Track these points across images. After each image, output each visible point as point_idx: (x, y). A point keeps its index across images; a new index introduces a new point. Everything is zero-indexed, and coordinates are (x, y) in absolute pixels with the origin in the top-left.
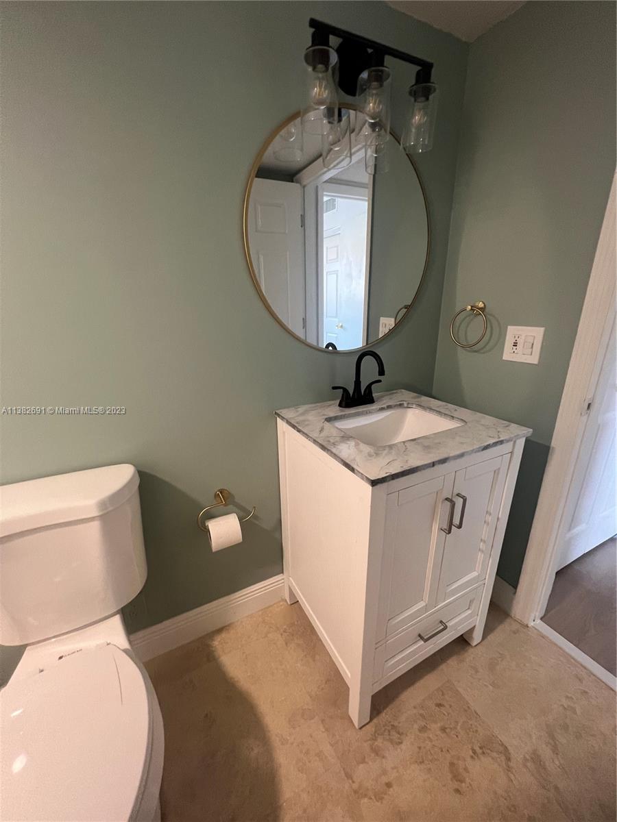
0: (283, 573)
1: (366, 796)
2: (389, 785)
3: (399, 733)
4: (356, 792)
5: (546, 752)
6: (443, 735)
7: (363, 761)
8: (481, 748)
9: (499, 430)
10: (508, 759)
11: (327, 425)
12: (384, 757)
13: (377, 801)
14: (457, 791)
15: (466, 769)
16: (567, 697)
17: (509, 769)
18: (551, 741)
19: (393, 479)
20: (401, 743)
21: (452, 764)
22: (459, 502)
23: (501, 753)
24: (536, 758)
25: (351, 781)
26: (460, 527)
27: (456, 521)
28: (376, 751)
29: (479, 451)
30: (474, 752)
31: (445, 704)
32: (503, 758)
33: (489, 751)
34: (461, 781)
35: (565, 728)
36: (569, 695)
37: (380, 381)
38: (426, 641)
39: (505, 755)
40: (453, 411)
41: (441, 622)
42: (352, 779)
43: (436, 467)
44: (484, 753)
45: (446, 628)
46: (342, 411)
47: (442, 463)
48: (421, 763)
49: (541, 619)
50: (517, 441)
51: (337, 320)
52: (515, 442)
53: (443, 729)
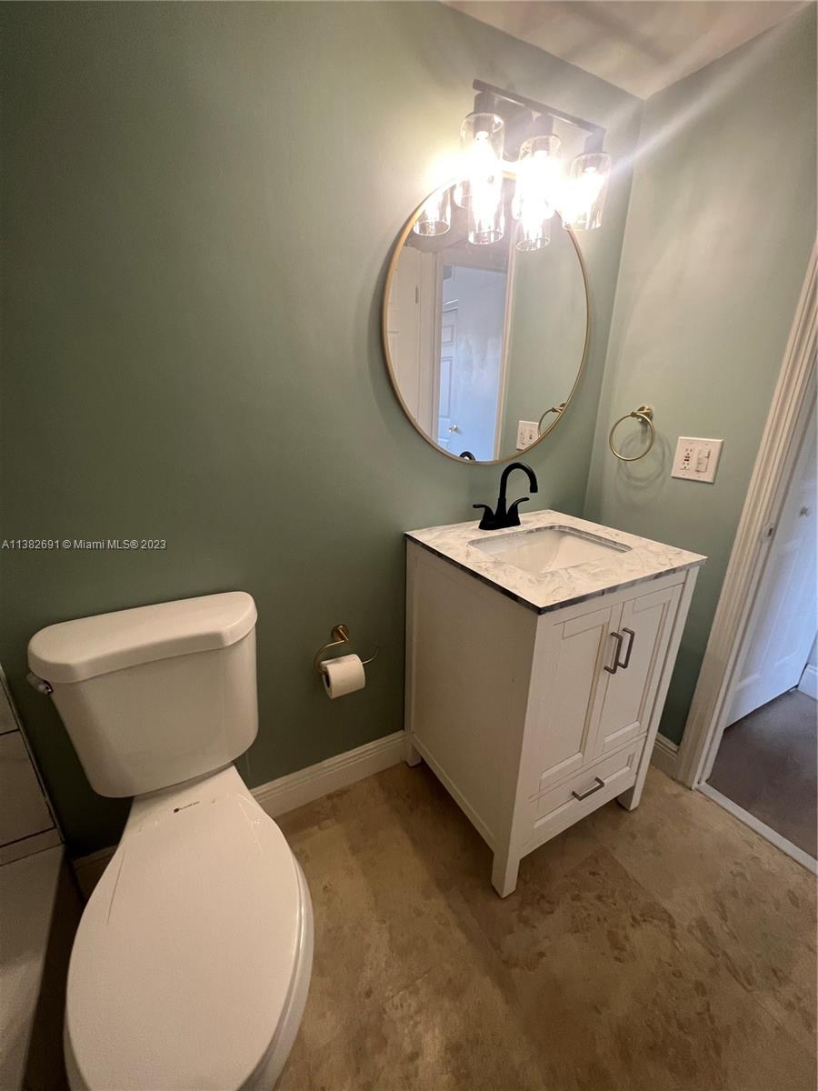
0: (403, 729)
1: (516, 965)
2: (541, 955)
3: (548, 902)
4: (505, 962)
5: (714, 921)
6: (599, 903)
7: (511, 932)
8: (641, 915)
9: (670, 557)
10: (672, 926)
11: (472, 549)
12: (534, 927)
13: (530, 970)
14: (617, 959)
15: (626, 938)
16: (736, 863)
17: (674, 937)
18: (719, 908)
19: (561, 607)
20: (552, 912)
21: (610, 933)
22: (627, 637)
23: (664, 920)
24: (703, 925)
25: (499, 951)
26: (625, 666)
27: (622, 660)
28: (526, 922)
29: (650, 580)
30: (634, 918)
31: (601, 872)
32: (667, 926)
33: (650, 919)
34: (623, 949)
35: (734, 894)
36: (739, 861)
37: (527, 499)
38: (581, 799)
39: (669, 922)
40: (614, 535)
41: (597, 780)
42: (499, 948)
43: (605, 595)
44: (645, 920)
45: (602, 784)
46: (485, 534)
47: (613, 592)
48: (575, 932)
49: (707, 781)
50: (691, 570)
51: (449, 420)
52: (688, 571)
53: (599, 898)
